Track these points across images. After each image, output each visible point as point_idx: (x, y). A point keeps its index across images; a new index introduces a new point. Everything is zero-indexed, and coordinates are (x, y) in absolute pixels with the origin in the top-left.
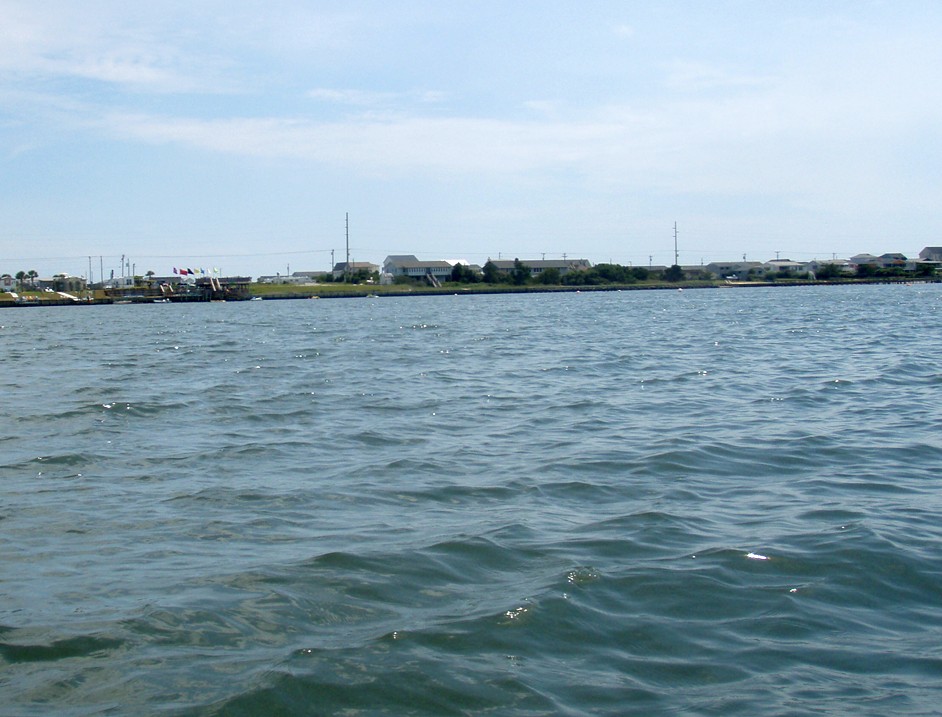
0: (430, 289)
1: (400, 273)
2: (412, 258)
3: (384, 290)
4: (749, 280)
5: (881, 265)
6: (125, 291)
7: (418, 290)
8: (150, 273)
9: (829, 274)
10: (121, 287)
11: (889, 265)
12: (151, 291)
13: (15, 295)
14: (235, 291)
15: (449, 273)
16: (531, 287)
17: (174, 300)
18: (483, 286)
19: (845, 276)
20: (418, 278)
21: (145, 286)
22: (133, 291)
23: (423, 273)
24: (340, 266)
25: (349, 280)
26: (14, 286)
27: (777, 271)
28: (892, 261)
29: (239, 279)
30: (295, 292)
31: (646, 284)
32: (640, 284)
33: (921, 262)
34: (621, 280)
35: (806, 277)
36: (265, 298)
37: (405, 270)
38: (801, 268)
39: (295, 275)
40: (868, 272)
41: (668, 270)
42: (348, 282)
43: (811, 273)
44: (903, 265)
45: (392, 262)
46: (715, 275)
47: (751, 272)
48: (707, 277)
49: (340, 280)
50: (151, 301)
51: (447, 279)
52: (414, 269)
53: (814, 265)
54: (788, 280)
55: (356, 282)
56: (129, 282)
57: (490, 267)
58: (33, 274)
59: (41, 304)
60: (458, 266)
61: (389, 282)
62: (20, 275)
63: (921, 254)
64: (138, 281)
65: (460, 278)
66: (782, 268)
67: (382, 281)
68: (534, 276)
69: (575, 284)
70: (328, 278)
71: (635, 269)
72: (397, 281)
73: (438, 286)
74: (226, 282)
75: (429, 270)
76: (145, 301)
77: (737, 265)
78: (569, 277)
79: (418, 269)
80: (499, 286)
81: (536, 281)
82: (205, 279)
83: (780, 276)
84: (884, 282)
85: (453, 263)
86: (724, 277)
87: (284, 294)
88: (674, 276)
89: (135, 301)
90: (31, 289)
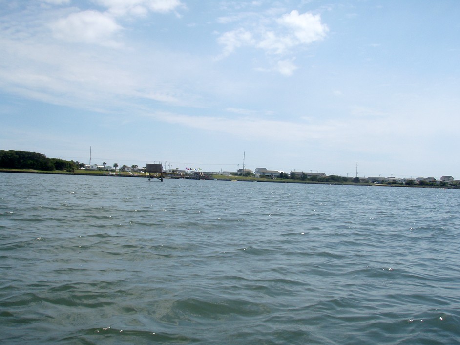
0: (272, 180)
1: (262, 174)
2: (265, 169)
3: (257, 179)
4: (382, 184)
5: (428, 181)
6: (169, 174)
7: (268, 180)
8: (177, 169)
9: (410, 183)
10: (167, 173)
11: (431, 182)
12: (177, 175)
13: (131, 173)
14: (208, 176)
15: (279, 175)
16: (307, 182)
17: (186, 178)
18: (291, 180)
19: (416, 185)
20: (268, 176)
21: (175, 173)
22: (171, 174)
23: (270, 175)
24: (240, 170)
25: (243, 175)
26: (130, 170)
27: (392, 181)
28: (432, 180)
29: (209, 173)
30: (227, 178)
31: (347, 183)
32: (344, 183)
33: (442, 181)
34: (339, 181)
35: (402, 184)
36: (218, 180)
37: (264, 173)
38: (400, 181)
39: (223, 172)
40: (424, 183)
41: (354, 179)
42: (243, 176)
43: (404, 183)
44: (436, 182)
45: (259, 170)
46: (370, 181)
47: (383, 181)
48: (367, 182)
49: (240, 175)
50: (178, 178)
51: (278, 177)
52: (267, 173)
53: (405, 180)
54: (396, 185)
55: (246, 176)
56: (170, 171)
57: (293, 174)
58: (136, 166)
59: (140, 177)
60: (282, 173)
61: (259, 177)
62: (133, 166)
63: (441, 178)
64: (173, 171)
65: (282, 177)
66: (393, 180)
67: (256, 176)
68: (309, 178)
69: (322, 181)
70: (236, 174)
71: (343, 178)
72: (261, 177)
73: (275, 179)
74: (205, 173)
75: (272, 174)
76: (176, 178)
77: (378, 178)
78: (320, 179)
79: (269, 173)
80: (296, 181)
81: (309, 180)
82: (198, 172)
83: (393, 183)
84: (430, 187)
85: (280, 172)
86: (373, 182)
87: (223, 179)
88: (357, 181)
89: (172, 178)
90: (136, 171)
